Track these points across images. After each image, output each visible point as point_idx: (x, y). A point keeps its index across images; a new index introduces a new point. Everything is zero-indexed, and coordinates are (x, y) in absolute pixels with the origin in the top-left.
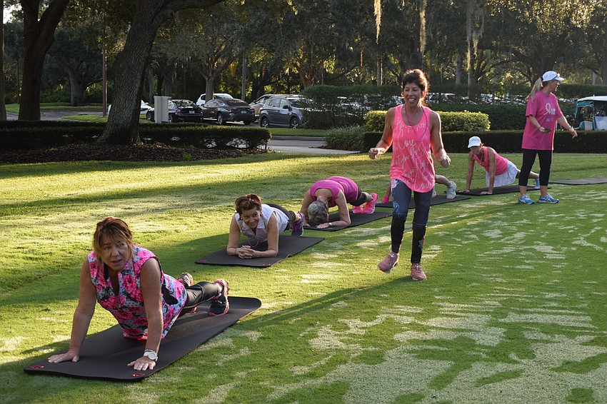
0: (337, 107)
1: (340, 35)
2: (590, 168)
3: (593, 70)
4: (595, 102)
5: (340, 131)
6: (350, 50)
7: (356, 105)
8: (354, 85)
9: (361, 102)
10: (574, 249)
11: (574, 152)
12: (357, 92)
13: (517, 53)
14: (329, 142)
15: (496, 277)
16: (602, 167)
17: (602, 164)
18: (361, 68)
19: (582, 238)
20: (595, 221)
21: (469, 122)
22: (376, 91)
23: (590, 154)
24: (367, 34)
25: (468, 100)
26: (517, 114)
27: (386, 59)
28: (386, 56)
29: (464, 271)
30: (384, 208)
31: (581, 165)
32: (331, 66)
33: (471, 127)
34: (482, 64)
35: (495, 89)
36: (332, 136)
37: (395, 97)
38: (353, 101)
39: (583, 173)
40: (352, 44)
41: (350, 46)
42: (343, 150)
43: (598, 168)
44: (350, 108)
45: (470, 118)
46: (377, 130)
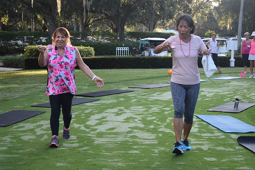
0: (9, 43)
1: (10, 3)
2: (152, 78)
3: (144, 24)
4: (150, 41)
5: (10, 57)
6: (16, 12)
7: (20, 42)
8: (19, 31)
9: (23, 40)
10: (160, 135)
11: (141, 68)
12: (21, 35)
13: (106, 15)
14: (5, 64)
15: (117, 162)
16: (158, 77)
17: (158, 75)
18: (22, 22)
19: (163, 126)
20: (166, 113)
21: (84, 52)
22: (31, 35)
23: (149, 69)
24: (25, 3)
25: (81, 39)
26: (108, 47)
27: (36, 17)
28: (36, 15)
29: (95, 158)
30: (38, 108)
31: (147, 76)
32: (6, 21)
33: (84, 55)
34: (87, 21)
35: (94, 34)
36: (6, 60)
37: (41, 38)
38: (18, 40)
39: (150, 81)
40: (17, 8)
41: (16, 10)
42: (13, 68)
43: (156, 77)
44: (17, 44)
45: (84, 50)
46: (32, 57)
